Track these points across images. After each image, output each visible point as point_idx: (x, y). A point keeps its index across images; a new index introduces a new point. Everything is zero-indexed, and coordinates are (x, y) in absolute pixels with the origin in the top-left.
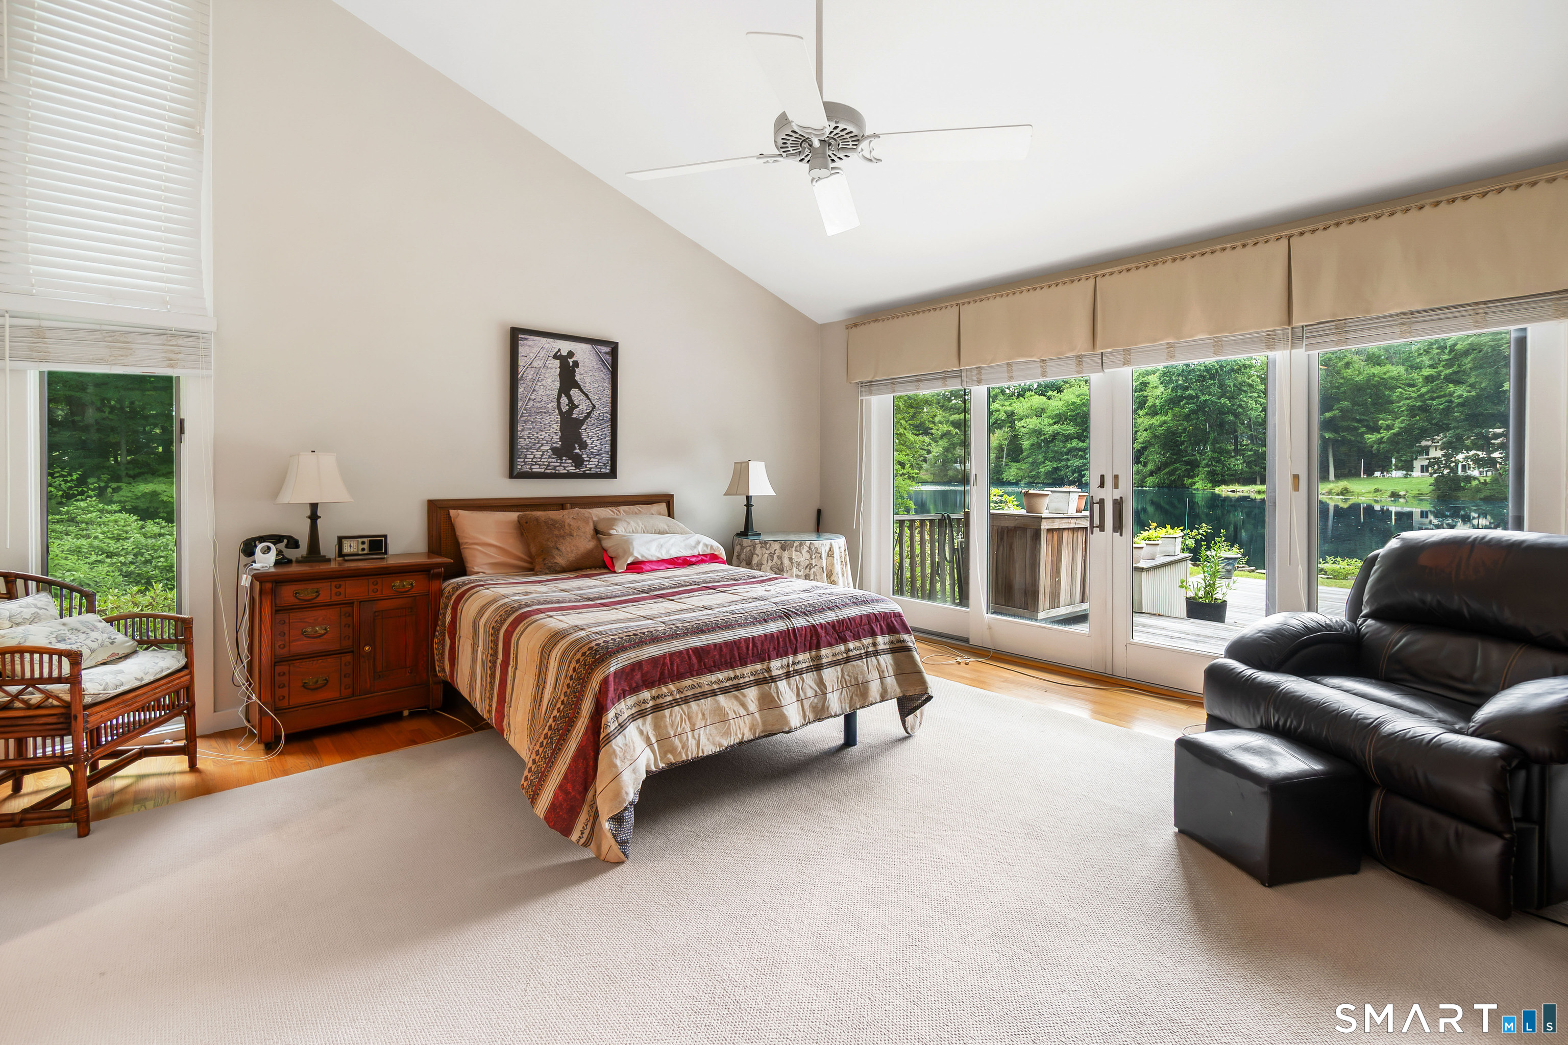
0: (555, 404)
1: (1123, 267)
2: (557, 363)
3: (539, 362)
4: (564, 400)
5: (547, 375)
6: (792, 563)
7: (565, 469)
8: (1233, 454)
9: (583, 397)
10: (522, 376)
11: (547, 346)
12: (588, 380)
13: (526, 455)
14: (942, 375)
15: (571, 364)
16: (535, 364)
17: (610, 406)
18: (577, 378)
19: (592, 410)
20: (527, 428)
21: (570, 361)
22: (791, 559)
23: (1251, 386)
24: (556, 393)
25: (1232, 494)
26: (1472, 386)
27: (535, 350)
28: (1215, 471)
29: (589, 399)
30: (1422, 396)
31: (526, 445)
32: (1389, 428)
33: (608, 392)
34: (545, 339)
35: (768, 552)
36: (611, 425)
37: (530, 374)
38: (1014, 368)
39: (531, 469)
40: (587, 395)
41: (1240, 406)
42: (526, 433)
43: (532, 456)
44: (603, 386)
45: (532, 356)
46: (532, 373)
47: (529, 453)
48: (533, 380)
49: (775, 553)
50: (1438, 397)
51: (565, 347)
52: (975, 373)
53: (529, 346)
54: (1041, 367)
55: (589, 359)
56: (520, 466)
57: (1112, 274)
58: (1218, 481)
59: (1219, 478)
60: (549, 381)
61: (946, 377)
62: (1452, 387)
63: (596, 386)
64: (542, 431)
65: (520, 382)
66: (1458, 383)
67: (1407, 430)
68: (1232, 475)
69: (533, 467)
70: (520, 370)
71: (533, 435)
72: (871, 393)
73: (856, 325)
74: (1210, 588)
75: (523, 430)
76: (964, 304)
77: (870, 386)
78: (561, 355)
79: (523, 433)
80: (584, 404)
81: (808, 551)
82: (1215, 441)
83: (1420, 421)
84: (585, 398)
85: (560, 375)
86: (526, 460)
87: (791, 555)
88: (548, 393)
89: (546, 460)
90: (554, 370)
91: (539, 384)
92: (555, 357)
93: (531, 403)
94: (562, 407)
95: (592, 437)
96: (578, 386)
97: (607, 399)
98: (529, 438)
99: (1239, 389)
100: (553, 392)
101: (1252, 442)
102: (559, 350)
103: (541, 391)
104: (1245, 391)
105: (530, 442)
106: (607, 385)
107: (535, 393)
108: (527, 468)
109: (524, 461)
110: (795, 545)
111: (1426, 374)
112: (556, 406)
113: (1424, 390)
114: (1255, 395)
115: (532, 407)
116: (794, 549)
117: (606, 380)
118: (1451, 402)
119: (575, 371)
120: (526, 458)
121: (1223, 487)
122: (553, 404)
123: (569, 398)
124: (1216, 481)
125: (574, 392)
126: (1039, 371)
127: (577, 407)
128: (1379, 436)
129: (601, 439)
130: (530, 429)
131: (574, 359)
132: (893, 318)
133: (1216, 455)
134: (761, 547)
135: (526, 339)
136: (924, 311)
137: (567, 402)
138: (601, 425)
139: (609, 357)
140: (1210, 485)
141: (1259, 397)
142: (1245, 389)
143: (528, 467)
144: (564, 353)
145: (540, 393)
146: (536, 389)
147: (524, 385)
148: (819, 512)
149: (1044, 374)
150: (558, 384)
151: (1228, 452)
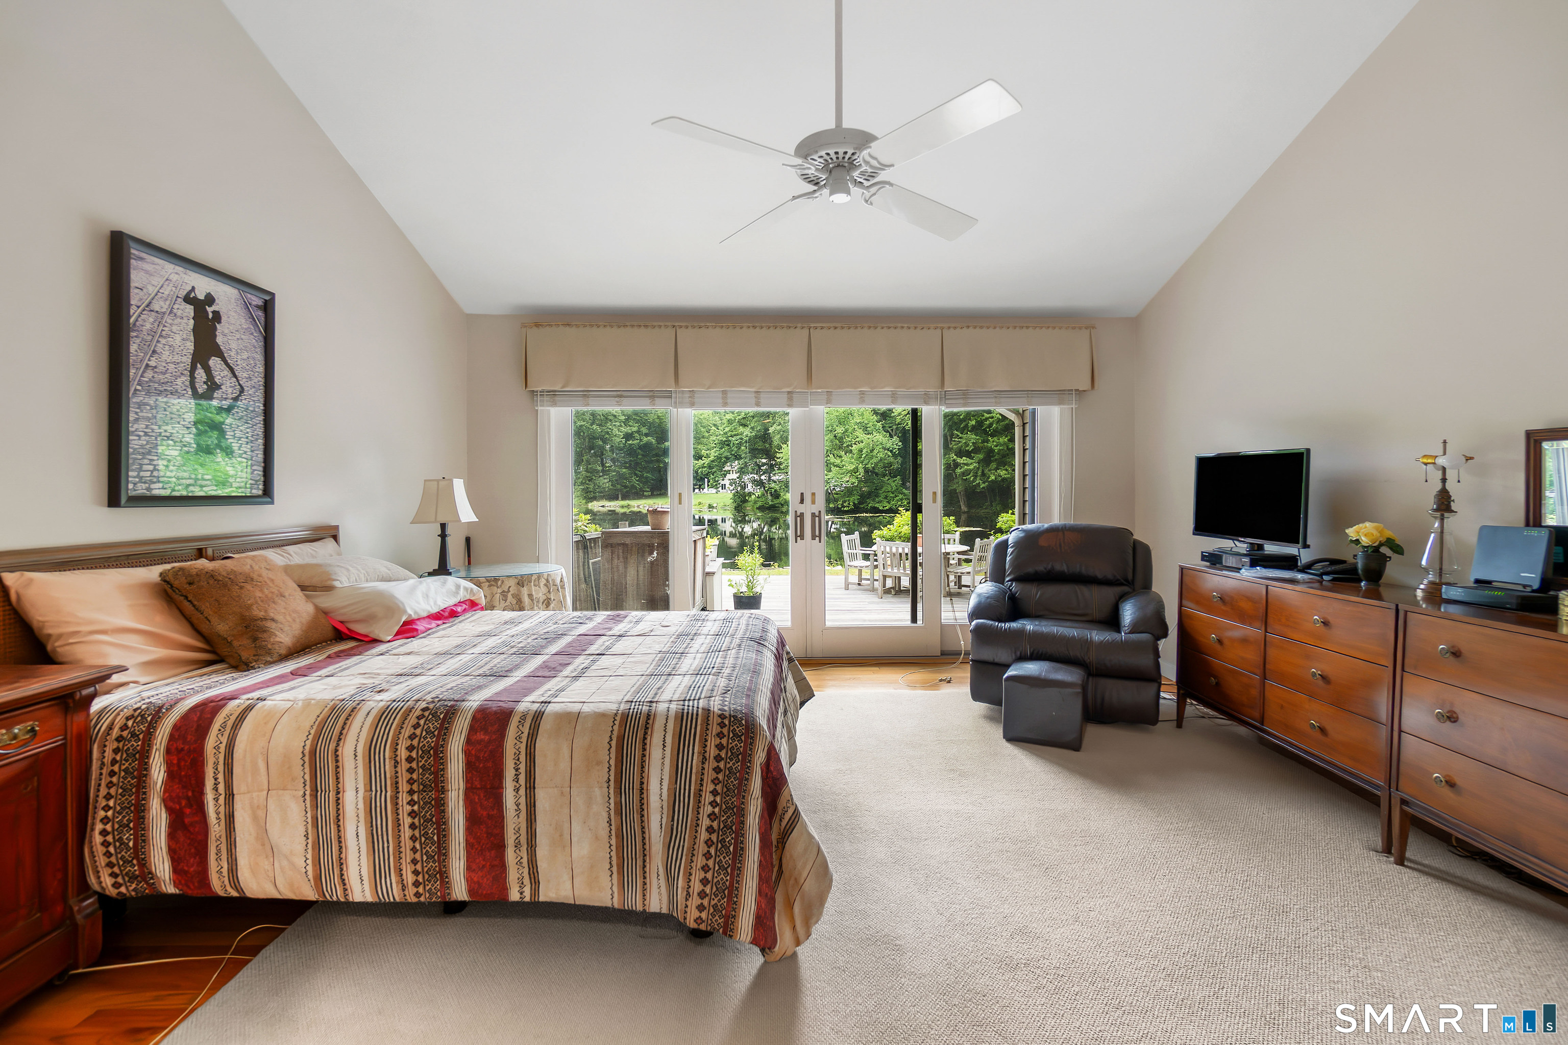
0: (186, 379)
1: (832, 325)
2: (190, 310)
3: (162, 303)
4: (200, 374)
5: (174, 328)
6: (532, 600)
7: (202, 490)
8: (601, 474)
9: (226, 372)
10: (134, 324)
11: (174, 277)
12: (234, 345)
13: (141, 465)
14: (651, 394)
15: (211, 316)
16: (156, 306)
17: (262, 391)
18: (219, 340)
19: (240, 395)
20: (144, 418)
21: (210, 310)
22: (530, 596)
23: (615, 416)
24: (188, 360)
25: (601, 509)
26: (752, 428)
27: (157, 281)
28: (588, 488)
29: (235, 376)
30: (726, 433)
31: (142, 446)
32: (708, 456)
33: (260, 369)
34: (172, 266)
35: (499, 591)
36: (265, 420)
37: (147, 322)
38: (729, 395)
39: (149, 489)
40: (232, 370)
41: (608, 433)
42: (141, 426)
43: (151, 467)
44: (254, 359)
45: (152, 290)
46: (151, 320)
47: (146, 461)
48: (152, 332)
49: (509, 591)
50: (735, 435)
51: (203, 285)
52: (687, 395)
53: (147, 272)
54: (756, 397)
55: (236, 312)
56: (134, 485)
57: (822, 328)
58: (591, 498)
59: (592, 495)
60: (178, 338)
61: (654, 397)
62: (741, 429)
63: (245, 357)
64: (167, 424)
65: (133, 334)
66: (745, 425)
67: (719, 458)
68: (601, 492)
69: (153, 486)
70: (132, 311)
71: (153, 431)
72: (554, 404)
73: (537, 325)
74: (751, 585)
75: (137, 420)
76: (681, 327)
77: (554, 396)
78: (195, 298)
79: (136, 426)
80: (228, 384)
81: (545, 585)
82: (588, 462)
83: (725, 452)
84: (230, 375)
85: (194, 330)
86: (142, 474)
87: (530, 590)
88: (177, 358)
89: (173, 474)
90: (185, 320)
91: (163, 341)
92: (188, 299)
93: (149, 374)
94: (197, 386)
95: (240, 438)
96: (220, 354)
97: (259, 380)
98: (146, 434)
99: (607, 418)
100: (184, 359)
101: (614, 463)
102: (193, 289)
103: (166, 355)
104: (611, 420)
105: (148, 442)
106: (259, 357)
107: (156, 356)
108: (141, 490)
109: (138, 476)
110: (533, 578)
111: (728, 418)
112: (188, 383)
113: (727, 429)
114: (618, 424)
115: (150, 381)
116: (532, 584)
117: (258, 350)
118: (742, 439)
119: (215, 329)
120: (140, 470)
121: (595, 503)
122: (183, 378)
123: (208, 370)
124: (589, 498)
125: (214, 362)
126: (753, 401)
127: (218, 387)
128: (703, 462)
129: (252, 441)
130: (148, 419)
131: (214, 308)
132: (592, 326)
133: (589, 474)
134: (489, 586)
135: (141, 259)
136: (632, 326)
137: (204, 378)
138: (252, 419)
139: (261, 314)
140: (584, 501)
141: (621, 426)
142: (610, 418)
143: (144, 486)
144: (201, 296)
145: (164, 357)
146: (159, 350)
147: (138, 341)
148: (468, 540)
149: (758, 404)
150: (190, 346)
151: (598, 472)
